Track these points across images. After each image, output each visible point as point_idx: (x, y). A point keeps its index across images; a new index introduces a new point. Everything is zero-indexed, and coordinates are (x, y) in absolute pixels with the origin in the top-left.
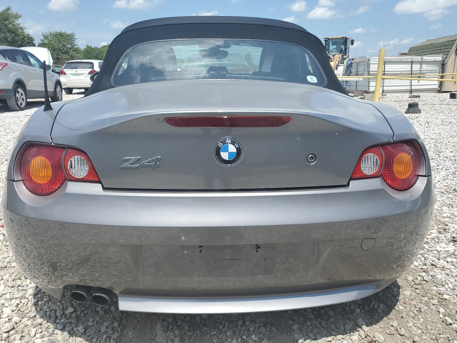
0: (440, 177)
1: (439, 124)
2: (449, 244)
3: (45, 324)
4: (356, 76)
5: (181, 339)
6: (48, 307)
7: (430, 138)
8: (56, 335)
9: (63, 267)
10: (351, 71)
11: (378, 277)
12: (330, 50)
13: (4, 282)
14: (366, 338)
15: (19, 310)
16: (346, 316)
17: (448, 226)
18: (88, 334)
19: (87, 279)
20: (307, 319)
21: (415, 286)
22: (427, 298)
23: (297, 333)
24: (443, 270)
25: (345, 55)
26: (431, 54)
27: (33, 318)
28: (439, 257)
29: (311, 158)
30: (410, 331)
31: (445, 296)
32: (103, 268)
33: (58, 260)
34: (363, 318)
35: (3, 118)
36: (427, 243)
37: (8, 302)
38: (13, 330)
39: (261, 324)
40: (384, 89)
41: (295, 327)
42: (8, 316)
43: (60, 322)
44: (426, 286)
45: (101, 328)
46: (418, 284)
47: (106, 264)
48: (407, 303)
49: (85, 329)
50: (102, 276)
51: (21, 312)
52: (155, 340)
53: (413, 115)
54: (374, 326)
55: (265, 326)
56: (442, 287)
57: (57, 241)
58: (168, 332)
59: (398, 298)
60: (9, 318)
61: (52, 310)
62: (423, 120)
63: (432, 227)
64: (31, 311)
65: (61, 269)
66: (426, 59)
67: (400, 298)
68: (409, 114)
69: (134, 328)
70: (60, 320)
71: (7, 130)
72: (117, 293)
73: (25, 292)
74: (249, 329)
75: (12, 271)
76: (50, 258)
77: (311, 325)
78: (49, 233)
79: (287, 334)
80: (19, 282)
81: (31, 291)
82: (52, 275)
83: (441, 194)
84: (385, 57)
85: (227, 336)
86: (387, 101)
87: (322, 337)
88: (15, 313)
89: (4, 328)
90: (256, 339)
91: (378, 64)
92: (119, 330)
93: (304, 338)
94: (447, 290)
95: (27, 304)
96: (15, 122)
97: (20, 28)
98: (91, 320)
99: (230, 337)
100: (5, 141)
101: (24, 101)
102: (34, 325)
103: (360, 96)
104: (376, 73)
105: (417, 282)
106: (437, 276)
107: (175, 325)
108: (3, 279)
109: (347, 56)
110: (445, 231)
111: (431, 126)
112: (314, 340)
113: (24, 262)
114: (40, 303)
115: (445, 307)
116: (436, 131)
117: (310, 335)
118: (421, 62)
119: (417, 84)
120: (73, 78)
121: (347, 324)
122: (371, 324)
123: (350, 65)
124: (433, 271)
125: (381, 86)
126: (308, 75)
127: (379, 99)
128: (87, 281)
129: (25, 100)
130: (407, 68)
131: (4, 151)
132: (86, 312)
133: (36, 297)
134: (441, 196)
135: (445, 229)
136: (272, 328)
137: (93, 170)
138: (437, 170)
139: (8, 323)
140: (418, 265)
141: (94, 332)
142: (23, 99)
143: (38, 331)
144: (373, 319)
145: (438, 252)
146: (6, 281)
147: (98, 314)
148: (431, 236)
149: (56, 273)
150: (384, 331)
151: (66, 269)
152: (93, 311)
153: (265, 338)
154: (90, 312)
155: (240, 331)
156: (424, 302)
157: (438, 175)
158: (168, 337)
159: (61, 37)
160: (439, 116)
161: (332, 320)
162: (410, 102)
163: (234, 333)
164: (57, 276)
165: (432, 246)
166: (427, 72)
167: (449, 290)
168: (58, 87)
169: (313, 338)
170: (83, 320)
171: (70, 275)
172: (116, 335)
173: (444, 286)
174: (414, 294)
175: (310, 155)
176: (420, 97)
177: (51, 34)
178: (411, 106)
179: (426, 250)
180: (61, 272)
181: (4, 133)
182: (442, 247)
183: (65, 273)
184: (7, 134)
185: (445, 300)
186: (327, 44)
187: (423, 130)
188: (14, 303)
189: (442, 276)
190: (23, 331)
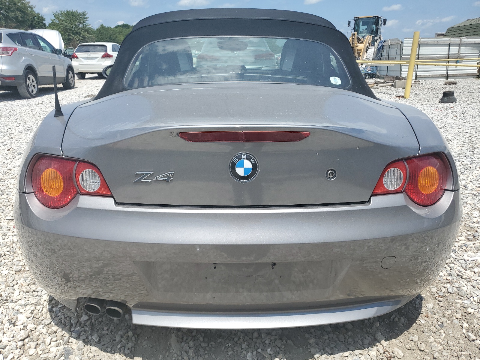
0: (473, 177)
1: (475, 115)
2: (478, 253)
3: (61, 332)
4: (387, 60)
5: (196, 351)
6: (63, 314)
7: (465, 132)
8: (70, 344)
9: (75, 278)
10: (383, 55)
11: (401, 292)
12: (360, 31)
13: (18, 287)
14: (385, 353)
15: (34, 317)
16: (365, 330)
17: (477, 232)
18: (102, 343)
19: (100, 291)
20: (325, 333)
21: (438, 298)
22: (451, 311)
23: (313, 347)
24: (469, 282)
25: (377, 36)
26: (470, 35)
27: (48, 325)
28: (466, 267)
29: (330, 174)
30: (431, 346)
31: (470, 310)
32: (116, 280)
33: (71, 271)
34: (382, 332)
35: (14, 106)
36: (454, 251)
37: (23, 308)
38: (28, 338)
39: (276, 337)
40: (417, 75)
41: (312, 341)
42: (23, 323)
43: (75, 330)
44: (450, 298)
45: (115, 337)
46: (441, 297)
47: (119, 277)
48: (429, 316)
49: (100, 338)
50: (115, 288)
51: (36, 318)
52: (170, 351)
53: (448, 104)
54: (394, 340)
55: (281, 339)
56: (467, 300)
57: (69, 251)
58: (183, 343)
59: (419, 310)
60: (24, 325)
61: (67, 317)
62: (458, 111)
63: (461, 234)
64: (46, 318)
65: (74, 281)
66: (465, 42)
67: (422, 311)
68: (443, 103)
69: (149, 337)
70: (75, 328)
71: (18, 120)
72: (131, 306)
73: (39, 298)
74: (265, 342)
75: (26, 275)
76: (62, 268)
77: (328, 339)
78: (60, 241)
79: (303, 347)
80: (33, 287)
81: (46, 297)
82: (65, 286)
83: (472, 196)
84: (419, 39)
85: (242, 349)
86: (419, 89)
87: (339, 352)
88: (30, 320)
89: (19, 336)
90: (271, 353)
91: (412, 47)
92: (134, 339)
93: (320, 353)
94: (472, 303)
95: (42, 310)
96: (26, 111)
97: (29, 7)
98: (106, 328)
99: (245, 350)
100: (16, 133)
101: (35, 88)
102: (49, 333)
103: (391, 82)
104: (410, 56)
105: (441, 294)
106: (463, 288)
107: (189, 335)
108: (17, 283)
109: (378, 38)
110: (475, 238)
111: (467, 118)
112: (331, 354)
113: (36, 270)
114: (54, 309)
115: (469, 321)
116: (472, 124)
117: (327, 349)
118: (459, 44)
119: (454, 69)
120: (86, 62)
121: (365, 338)
122: (391, 338)
123: (382, 47)
124: (459, 282)
125: (414, 71)
126: (331, 77)
127: (412, 86)
128: (100, 293)
129: (36, 86)
130: (444, 50)
131: (16, 144)
132: (100, 320)
133: (51, 303)
134: (473, 198)
135: (474, 236)
136: (288, 341)
137: (104, 184)
138: (470, 169)
139: (23, 330)
140: (443, 275)
141: (109, 341)
142: (34, 86)
143: (53, 340)
144: (393, 333)
145: (465, 261)
146: (21, 285)
147: (113, 322)
148: (459, 244)
149: (68, 284)
150: (404, 346)
151: (78, 280)
152: (107, 319)
153: (281, 352)
154: (104, 319)
155: (256, 343)
156: (446, 315)
157: (471, 175)
158: (183, 348)
159: (72, 16)
160: (476, 106)
161: (350, 333)
162: (445, 90)
163: (249, 345)
164: (70, 287)
165: (459, 255)
166: (466, 56)
167: (474, 303)
168: (70, 72)
169: (329, 353)
170: (98, 328)
171: (84, 286)
172: (130, 345)
173: (469, 299)
174: (437, 307)
175: (330, 171)
176: (457, 84)
177: (62, 13)
178: (446, 94)
179: (453, 259)
180: (74, 283)
181: (15, 123)
182: (470, 256)
183: (78, 284)
184: (19, 125)
185: (469, 314)
186: (357, 25)
187: (457, 122)
188: (29, 310)
189: (467, 288)
190: (38, 339)
